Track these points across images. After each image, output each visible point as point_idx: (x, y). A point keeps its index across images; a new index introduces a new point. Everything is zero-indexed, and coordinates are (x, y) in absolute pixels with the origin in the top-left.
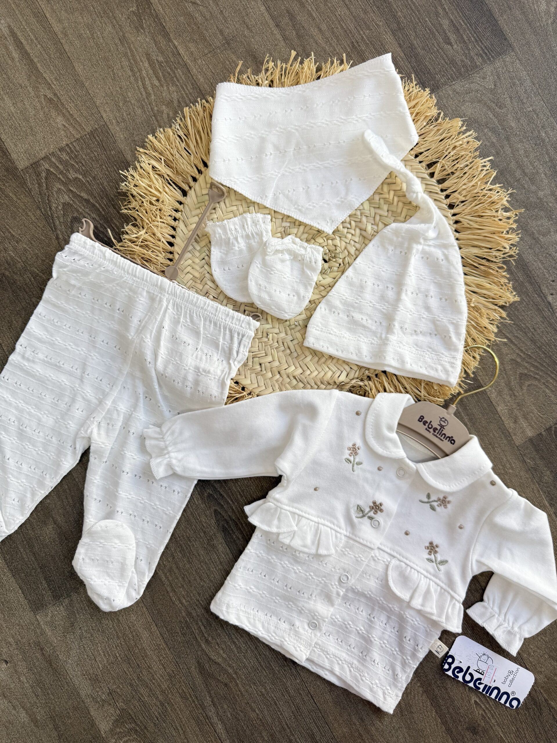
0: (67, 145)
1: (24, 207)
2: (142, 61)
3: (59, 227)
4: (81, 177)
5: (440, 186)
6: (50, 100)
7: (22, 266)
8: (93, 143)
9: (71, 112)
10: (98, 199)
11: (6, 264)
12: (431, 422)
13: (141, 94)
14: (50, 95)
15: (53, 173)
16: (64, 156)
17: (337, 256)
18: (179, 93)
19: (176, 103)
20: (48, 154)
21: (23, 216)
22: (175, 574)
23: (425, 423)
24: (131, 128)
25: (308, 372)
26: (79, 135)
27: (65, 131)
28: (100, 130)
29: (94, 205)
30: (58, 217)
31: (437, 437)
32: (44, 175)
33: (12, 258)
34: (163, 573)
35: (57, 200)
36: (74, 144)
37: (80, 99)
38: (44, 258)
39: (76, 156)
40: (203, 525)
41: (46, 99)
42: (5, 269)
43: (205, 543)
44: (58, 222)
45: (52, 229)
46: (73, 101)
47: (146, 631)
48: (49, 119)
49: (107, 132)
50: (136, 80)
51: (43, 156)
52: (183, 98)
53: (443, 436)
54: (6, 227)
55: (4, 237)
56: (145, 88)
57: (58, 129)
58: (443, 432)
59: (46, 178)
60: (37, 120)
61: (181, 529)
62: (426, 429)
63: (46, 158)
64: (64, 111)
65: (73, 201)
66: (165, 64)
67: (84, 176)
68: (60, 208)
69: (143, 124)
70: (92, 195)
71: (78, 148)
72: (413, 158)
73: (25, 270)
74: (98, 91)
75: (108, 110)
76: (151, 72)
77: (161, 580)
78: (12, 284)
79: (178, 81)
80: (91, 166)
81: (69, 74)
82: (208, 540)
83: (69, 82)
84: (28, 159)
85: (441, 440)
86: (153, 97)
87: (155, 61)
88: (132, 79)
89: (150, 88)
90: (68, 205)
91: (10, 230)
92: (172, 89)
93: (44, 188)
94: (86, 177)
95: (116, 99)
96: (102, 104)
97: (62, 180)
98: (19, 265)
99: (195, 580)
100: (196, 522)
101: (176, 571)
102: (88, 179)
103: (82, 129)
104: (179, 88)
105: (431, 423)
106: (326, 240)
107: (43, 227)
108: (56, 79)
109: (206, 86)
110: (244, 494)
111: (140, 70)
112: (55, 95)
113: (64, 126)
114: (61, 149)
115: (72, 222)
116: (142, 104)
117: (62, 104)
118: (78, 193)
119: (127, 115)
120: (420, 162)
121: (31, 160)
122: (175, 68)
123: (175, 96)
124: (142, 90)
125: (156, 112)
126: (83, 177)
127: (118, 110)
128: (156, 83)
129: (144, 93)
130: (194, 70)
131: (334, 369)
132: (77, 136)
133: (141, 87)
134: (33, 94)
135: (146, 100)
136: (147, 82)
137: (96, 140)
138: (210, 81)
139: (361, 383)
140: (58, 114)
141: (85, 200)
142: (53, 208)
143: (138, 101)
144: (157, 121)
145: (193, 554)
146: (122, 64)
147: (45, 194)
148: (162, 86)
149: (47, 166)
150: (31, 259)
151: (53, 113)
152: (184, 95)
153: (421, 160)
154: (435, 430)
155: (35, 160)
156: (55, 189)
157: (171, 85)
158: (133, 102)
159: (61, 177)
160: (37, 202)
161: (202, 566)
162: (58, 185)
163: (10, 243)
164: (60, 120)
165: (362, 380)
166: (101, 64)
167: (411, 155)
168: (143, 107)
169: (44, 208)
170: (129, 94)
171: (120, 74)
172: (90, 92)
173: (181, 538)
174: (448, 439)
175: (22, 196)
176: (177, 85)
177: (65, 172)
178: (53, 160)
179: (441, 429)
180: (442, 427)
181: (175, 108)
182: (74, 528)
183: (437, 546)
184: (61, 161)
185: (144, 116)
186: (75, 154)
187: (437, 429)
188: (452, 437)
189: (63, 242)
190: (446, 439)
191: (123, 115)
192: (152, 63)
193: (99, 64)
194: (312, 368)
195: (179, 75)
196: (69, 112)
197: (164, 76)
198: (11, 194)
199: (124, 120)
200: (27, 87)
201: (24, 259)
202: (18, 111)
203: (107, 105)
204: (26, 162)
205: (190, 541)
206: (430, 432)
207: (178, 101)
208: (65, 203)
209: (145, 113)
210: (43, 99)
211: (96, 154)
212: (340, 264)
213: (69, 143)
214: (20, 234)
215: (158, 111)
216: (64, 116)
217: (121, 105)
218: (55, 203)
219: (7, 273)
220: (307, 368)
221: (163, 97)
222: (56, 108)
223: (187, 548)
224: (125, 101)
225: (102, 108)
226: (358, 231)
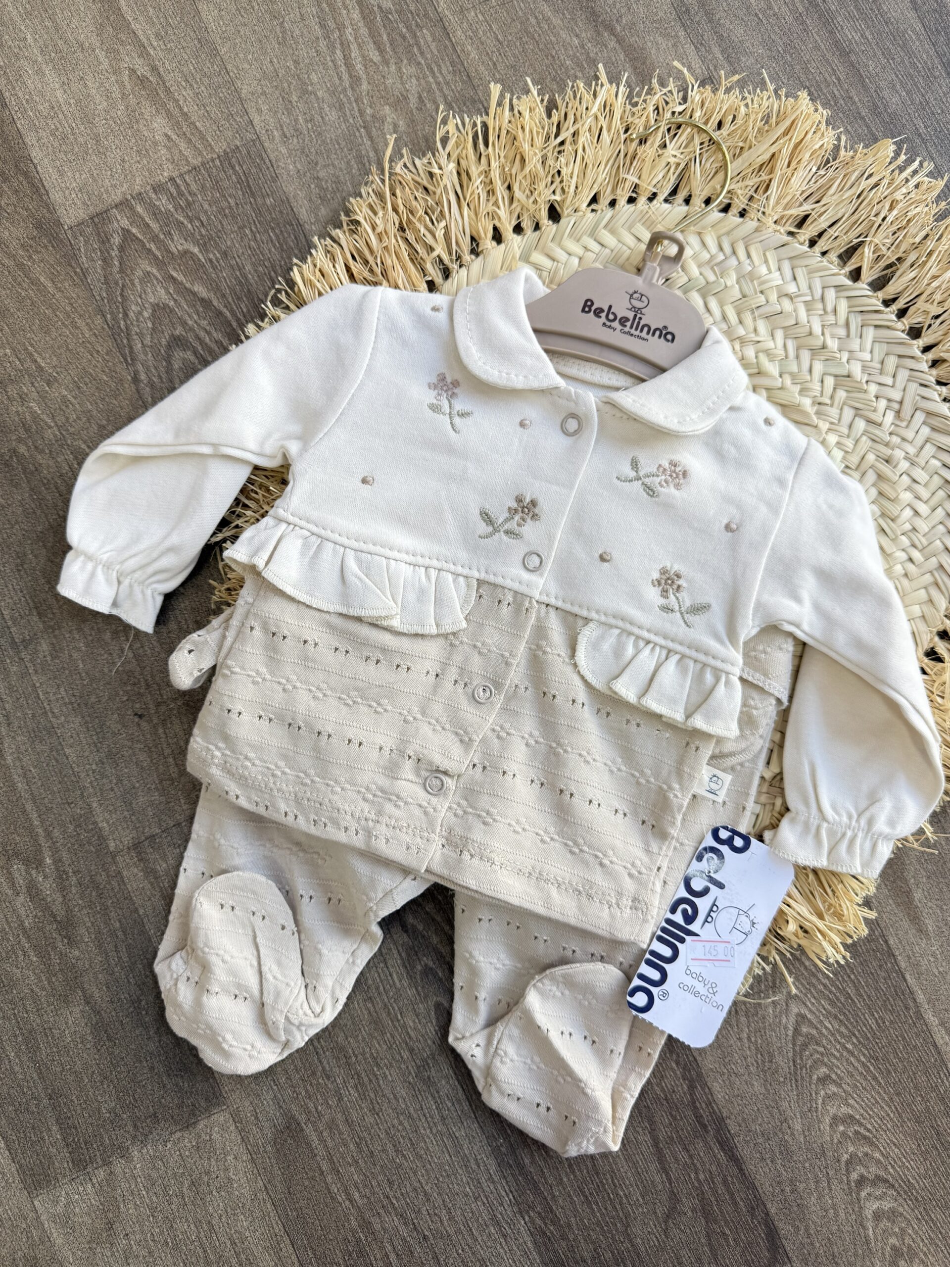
0: (172, 179)
1: (68, 309)
2: (346, 8)
3: (142, 357)
4: (196, 250)
6: (142, 81)
7: (55, 436)
8: (229, 178)
9: (186, 109)
10: (230, 299)
11: (21, 430)
13: (340, 78)
14: (143, 70)
15: (137, 238)
16: (163, 203)
18: (422, 81)
19: (413, 102)
20: (129, 197)
21: (66, 327)
22: (341, 1133)
24: (313, 150)
26: (200, 159)
27: (169, 149)
28: (244, 152)
29: (219, 314)
30: (141, 335)
32: (116, 240)
33: (35, 417)
34: (316, 1130)
35: (140, 297)
36: (187, 178)
37: (206, 81)
38: (105, 422)
39: (189, 204)
40: (408, 1033)
41: (133, 77)
42: (20, 440)
43: (410, 1073)
44: (140, 345)
45: (126, 360)
46: (191, 85)
47: (270, 1255)
48: (137, 122)
49: (261, 156)
50: (331, 47)
51: (117, 200)
52: (430, 91)
54: (27, 349)
55: (21, 371)
56: (349, 66)
57: (155, 143)
60: (111, 122)
61: (360, 1038)
63: (123, 205)
64: (171, 105)
65: (175, 301)
66: (396, 16)
67: (204, 247)
68: (146, 314)
69: (339, 144)
70: (217, 289)
71: (194, 187)
73: (62, 446)
74: (247, 66)
75: (265, 108)
76: (364, 31)
77: (308, 1145)
78: (32, 473)
79: (422, 53)
80: (220, 227)
81: (186, 26)
82: (418, 1067)
83: (184, 44)
84: (84, 203)
86: (365, 86)
87: (376, 9)
88: (323, 44)
89: (359, 67)
90: (164, 308)
91: (36, 355)
92: (408, 70)
93: (116, 269)
94: (207, 251)
95: (285, 85)
96: (253, 94)
97: (154, 255)
98: (48, 434)
99: (384, 1150)
100: (395, 1027)
101: (343, 1128)
102: (211, 256)
103: (205, 147)
104: (422, 70)
107: (107, 354)
108: (157, 35)
109: (482, 68)
111: (341, 27)
112: (154, 69)
113: (169, 138)
114: (158, 188)
115: (169, 347)
116: (339, 98)
117: (168, 91)
118: (188, 285)
119: (306, 121)
121: (91, 208)
122: (417, 25)
123: (413, 86)
124: (343, 68)
125: (368, 118)
126: (201, 251)
127: (287, 109)
128: (375, 56)
129: (345, 76)
130: (459, 33)
132: (195, 162)
133: (340, 62)
134: (105, 64)
135: (349, 93)
136: (355, 53)
137: (236, 173)
138: (491, 59)
140: (157, 111)
141: (202, 300)
142: (131, 314)
143: (333, 93)
144: (371, 138)
145: (384, 1096)
146: (303, 11)
147: (117, 283)
148: (386, 63)
149: (125, 223)
150: (75, 421)
151: (148, 109)
152: (434, 86)
155: (101, 208)
156: (139, 273)
157: (405, 61)
158: (320, 94)
159: (154, 249)
160: (98, 298)
161: (401, 1123)
162: (146, 265)
163: (32, 383)
164: (160, 125)
166: (256, 8)
168: (341, 107)
169: (112, 313)
170: (314, 77)
171: (298, 32)
172: (229, 67)
173: (360, 1057)
175: (66, 284)
176: (419, 63)
177: (162, 237)
178: (139, 209)
181: (411, 111)
182: (127, 1016)
184: (155, 213)
185: (344, 126)
186: (187, 200)
189: (148, 389)
191: (296, 120)
192: (367, 11)
193: (253, 7)
195: (426, 42)
196: (181, 109)
197: (392, 42)
198: (42, 279)
199: (298, 132)
200: (94, 50)
201: (60, 419)
202: (72, 101)
203: (263, 98)
204: (81, 211)
205: (378, 1065)
207: (420, 97)
208: (158, 305)
209: (346, 120)
210: (127, 78)
214: (55, 367)
215: (373, 116)
216: (169, 115)
217: (294, 98)
218: (137, 304)
219: (22, 449)
221: (386, 88)
222: (154, 96)
223: (370, 1081)
224: (305, 92)
225: (253, 104)
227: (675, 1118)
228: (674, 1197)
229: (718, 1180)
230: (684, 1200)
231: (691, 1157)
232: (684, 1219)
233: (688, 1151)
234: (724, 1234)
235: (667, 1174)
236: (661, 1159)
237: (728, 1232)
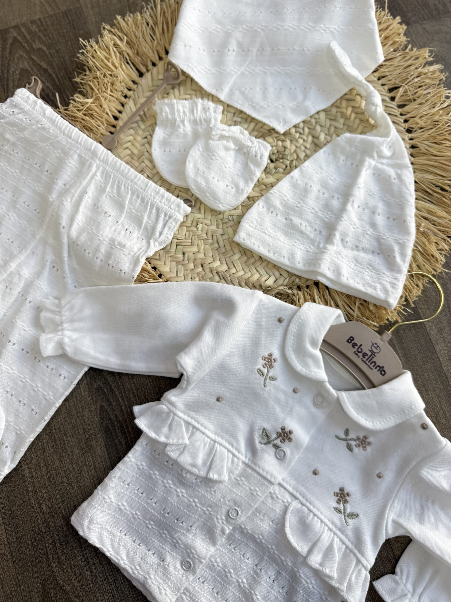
5: (400, 110)
12: (361, 345)
17: (285, 157)
23: (354, 345)
25: (233, 271)
31: (366, 363)
53: (373, 364)
58: (373, 360)
59: (12, 44)
62: (355, 352)
72: (376, 79)
85: (370, 368)
105: (362, 347)
106: (276, 141)
110: (138, 394)
120: (383, 85)
131: (263, 272)
139: (290, 291)
153: (384, 83)
154: (365, 355)
165: (290, 288)
167: (374, 77)
174: (378, 368)
179: (371, 355)
180: (373, 353)
183: (348, 495)
187: (367, 355)
188: (383, 367)
190: (376, 368)
194: (239, 266)
206: (359, 357)
211: (65, 30)
212: (286, 167)
213: (42, 17)
220: (233, 266)
226: (310, 138)
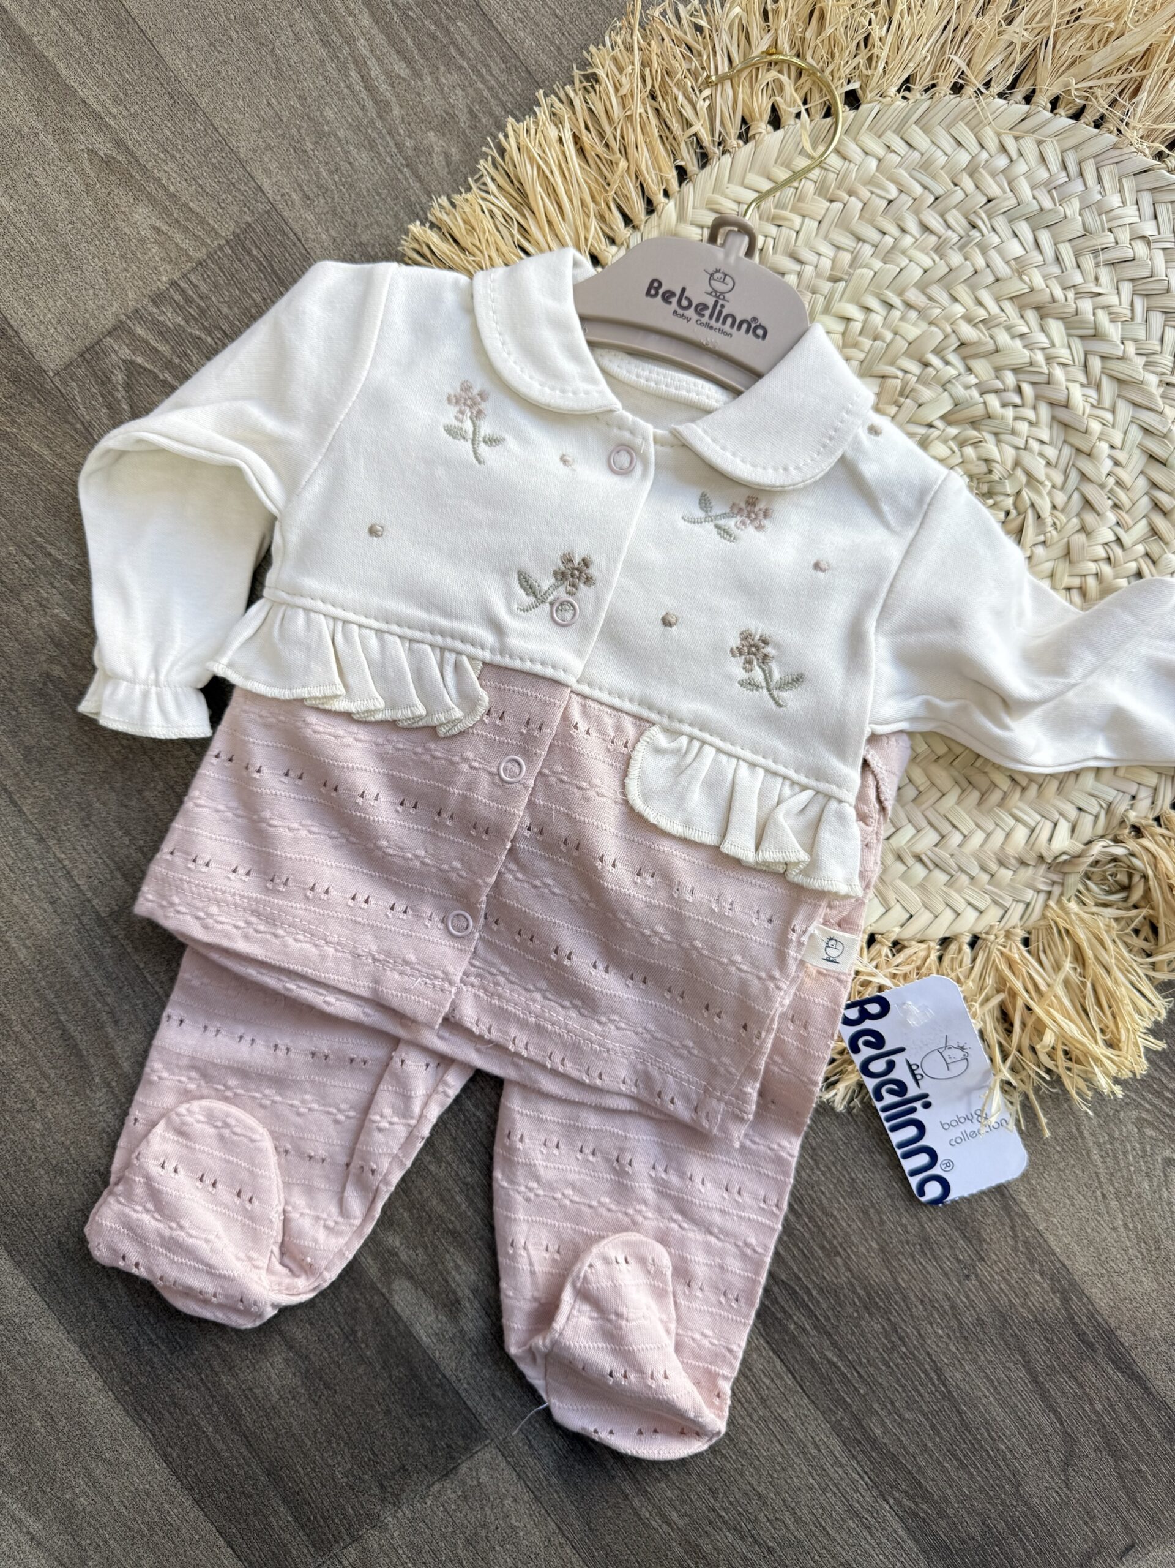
227: (1052, 1342)
228: (1070, 1440)
229: (1120, 1407)
230: (1083, 1440)
231: (1081, 1385)
232: (1086, 1462)
233: (1075, 1379)
234: (1140, 1471)
235: (1055, 1413)
236: (1044, 1396)
237: (1144, 1468)
